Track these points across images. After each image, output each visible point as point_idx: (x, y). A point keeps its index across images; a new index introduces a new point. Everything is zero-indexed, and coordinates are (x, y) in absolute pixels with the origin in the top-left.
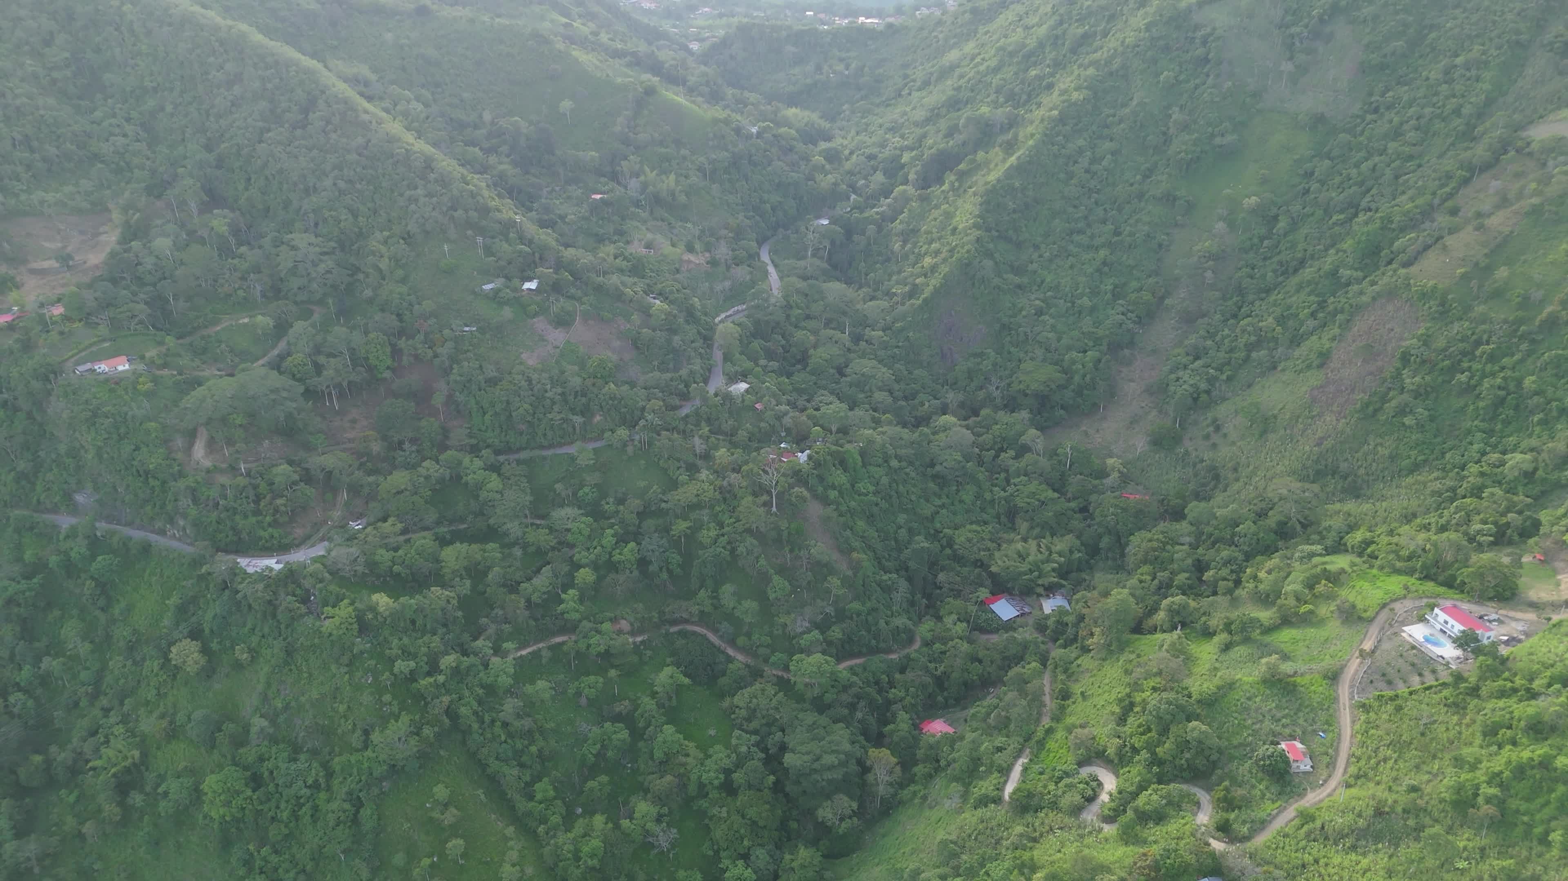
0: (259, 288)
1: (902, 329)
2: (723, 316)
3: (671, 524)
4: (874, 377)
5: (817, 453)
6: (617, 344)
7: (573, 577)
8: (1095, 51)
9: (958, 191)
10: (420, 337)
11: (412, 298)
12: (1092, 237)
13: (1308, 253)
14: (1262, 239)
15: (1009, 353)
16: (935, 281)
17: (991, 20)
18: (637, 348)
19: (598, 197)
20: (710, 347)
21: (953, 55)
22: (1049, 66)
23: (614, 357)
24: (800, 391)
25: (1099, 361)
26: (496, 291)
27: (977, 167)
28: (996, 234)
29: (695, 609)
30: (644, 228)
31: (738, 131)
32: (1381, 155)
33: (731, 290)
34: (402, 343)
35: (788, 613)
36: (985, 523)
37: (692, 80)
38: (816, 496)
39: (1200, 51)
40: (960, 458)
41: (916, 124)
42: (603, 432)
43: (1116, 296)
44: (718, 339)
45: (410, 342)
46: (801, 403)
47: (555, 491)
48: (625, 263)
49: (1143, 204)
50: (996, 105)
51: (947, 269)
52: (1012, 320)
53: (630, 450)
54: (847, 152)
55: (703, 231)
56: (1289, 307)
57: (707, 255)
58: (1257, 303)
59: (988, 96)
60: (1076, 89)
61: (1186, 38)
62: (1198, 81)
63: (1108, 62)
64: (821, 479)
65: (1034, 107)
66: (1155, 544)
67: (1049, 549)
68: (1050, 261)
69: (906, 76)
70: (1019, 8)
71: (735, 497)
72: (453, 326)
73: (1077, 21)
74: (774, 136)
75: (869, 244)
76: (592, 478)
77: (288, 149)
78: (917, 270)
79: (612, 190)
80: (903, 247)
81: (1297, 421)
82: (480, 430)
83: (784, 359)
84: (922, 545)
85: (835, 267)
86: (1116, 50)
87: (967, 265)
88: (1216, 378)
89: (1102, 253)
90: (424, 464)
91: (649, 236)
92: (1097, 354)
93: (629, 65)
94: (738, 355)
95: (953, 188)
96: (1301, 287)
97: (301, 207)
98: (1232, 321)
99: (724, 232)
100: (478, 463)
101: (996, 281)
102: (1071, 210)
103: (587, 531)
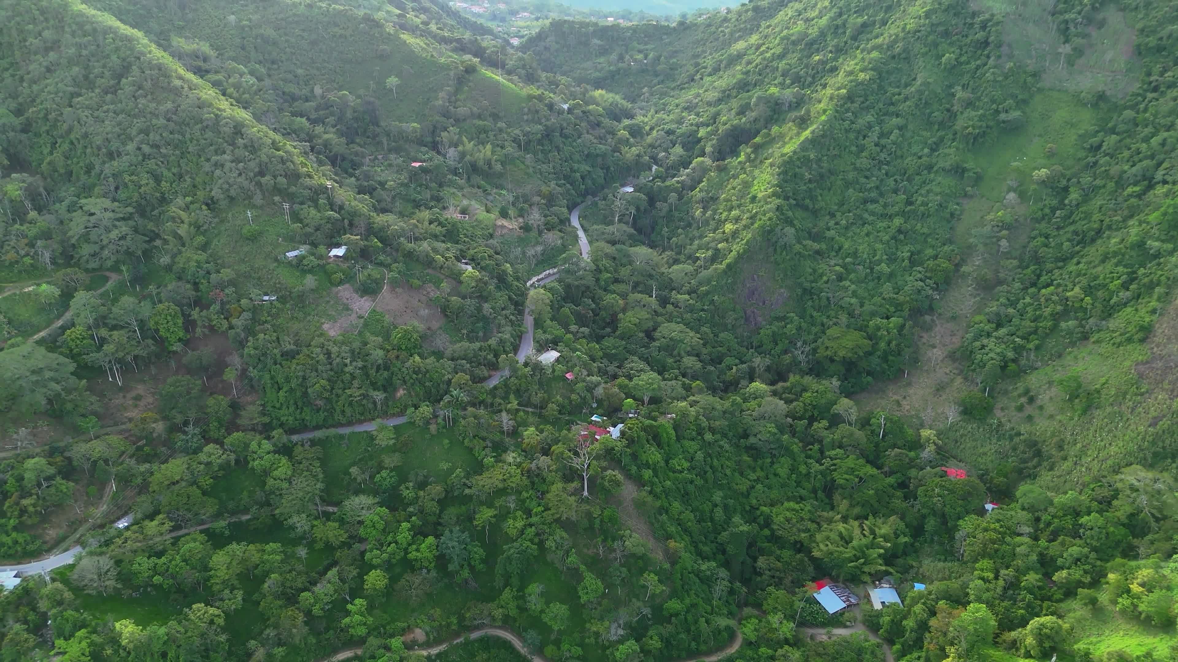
0: (47, 255)
1: (707, 293)
2: (535, 279)
3: (474, 512)
4: (682, 341)
5: (630, 429)
6: (425, 312)
7: (363, 581)
8: (877, 37)
9: (755, 162)
10: (215, 307)
11: (210, 266)
12: (885, 206)
13: (1105, 224)
14: (1053, 210)
15: (812, 317)
16: (737, 248)
17: (771, 16)
18: (446, 316)
19: (417, 165)
20: (521, 313)
21: (741, 45)
22: (831, 52)
23: (421, 327)
24: (610, 357)
25: (903, 326)
26: (300, 259)
27: (771, 141)
28: (794, 202)
29: (498, 613)
30: (460, 194)
31: (551, 107)
32: (1168, 130)
33: (542, 254)
34: (195, 314)
35: (602, 619)
36: (802, 498)
37: (510, 63)
38: (629, 476)
39: (980, 35)
40: (774, 430)
41: (709, 104)
42: (406, 407)
43: (913, 262)
44: (529, 305)
45: (204, 313)
46: (612, 369)
47: (350, 474)
48: (439, 228)
49: (932, 175)
50: (782, 86)
51: (750, 235)
52: (814, 285)
53: (433, 428)
54: (647, 128)
55: (517, 198)
56: (1096, 278)
57: (521, 220)
58: (1057, 272)
59: (775, 79)
60: (862, 71)
61: (965, 24)
62: (979, 62)
63: (890, 46)
64: (635, 456)
65: (819, 88)
66: (994, 536)
67: (873, 532)
68: (847, 228)
69: (697, 64)
70: (797, 6)
71: (544, 480)
72: (252, 296)
73: (855, 12)
74: (584, 112)
75: (671, 211)
76: (390, 460)
77: (96, 114)
78: (719, 235)
79: (431, 159)
80: (704, 212)
81: (1124, 398)
82: (274, 407)
83: (594, 322)
84: (741, 528)
85: (640, 231)
86: (897, 36)
87: (769, 232)
88: (1023, 347)
89: (897, 221)
90: (206, 449)
91: (465, 202)
92: (900, 320)
93: (455, 50)
94: (548, 322)
95: (749, 159)
96: (1107, 258)
97: (102, 171)
98: (1032, 290)
99: (536, 199)
100: (267, 445)
101: (798, 247)
102: (863, 180)
103: (381, 525)
